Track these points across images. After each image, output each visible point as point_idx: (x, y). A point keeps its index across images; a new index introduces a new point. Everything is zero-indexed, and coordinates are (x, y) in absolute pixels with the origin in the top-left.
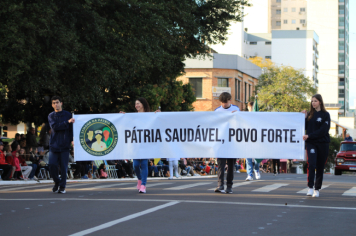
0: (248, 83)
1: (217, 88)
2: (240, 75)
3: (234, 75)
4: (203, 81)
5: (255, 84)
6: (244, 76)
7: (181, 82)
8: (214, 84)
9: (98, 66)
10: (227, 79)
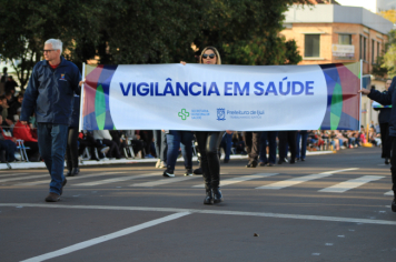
0: (376, 40)
1: (338, 46)
2: (366, 30)
3: (358, 31)
4: (321, 37)
5: (385, 41)
6: (371, 33)
7: (284, 38)
8: (334, 41)
9: (153, 14)
10: (350, 36)
